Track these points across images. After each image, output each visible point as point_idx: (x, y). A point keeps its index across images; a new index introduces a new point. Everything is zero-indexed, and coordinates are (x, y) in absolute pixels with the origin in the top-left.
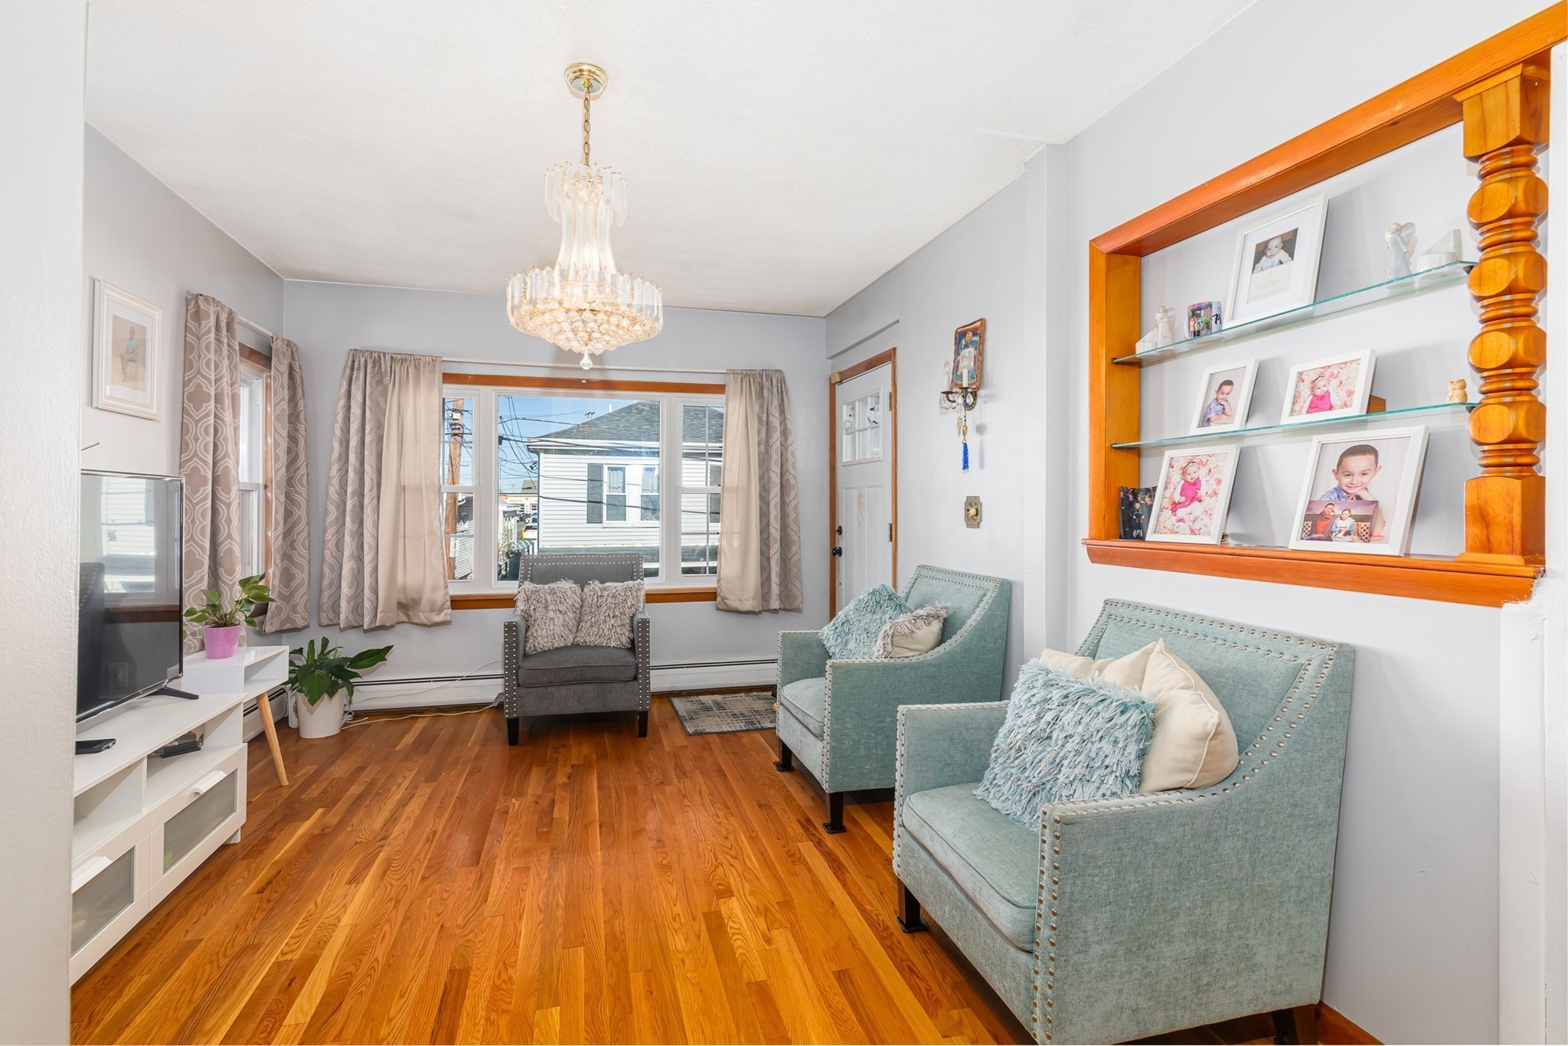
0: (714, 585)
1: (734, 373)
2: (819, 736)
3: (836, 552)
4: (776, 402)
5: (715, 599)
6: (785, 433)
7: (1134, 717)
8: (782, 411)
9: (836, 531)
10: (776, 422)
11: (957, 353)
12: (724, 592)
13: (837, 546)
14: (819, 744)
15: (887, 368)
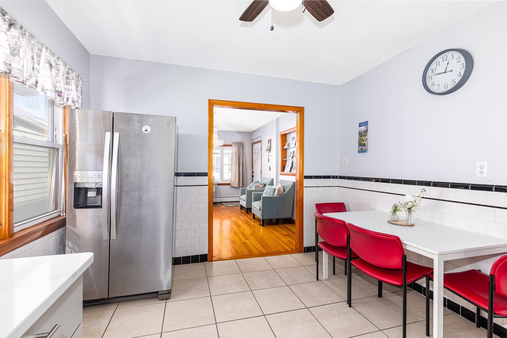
0: (230, 182)
1: (233, 143)
2: (245, 201)
3: (253, 176)
4: (241, 148)
5: (230, 185)
6: (243, 154)
7: (274, 189)
8: (243, 150)
9: (253, 172)
10: (241, 152)
11: (268, 144)
12: (231, 184)
13: (253, 175)
14: (245, 202)
15: (260, 143)
